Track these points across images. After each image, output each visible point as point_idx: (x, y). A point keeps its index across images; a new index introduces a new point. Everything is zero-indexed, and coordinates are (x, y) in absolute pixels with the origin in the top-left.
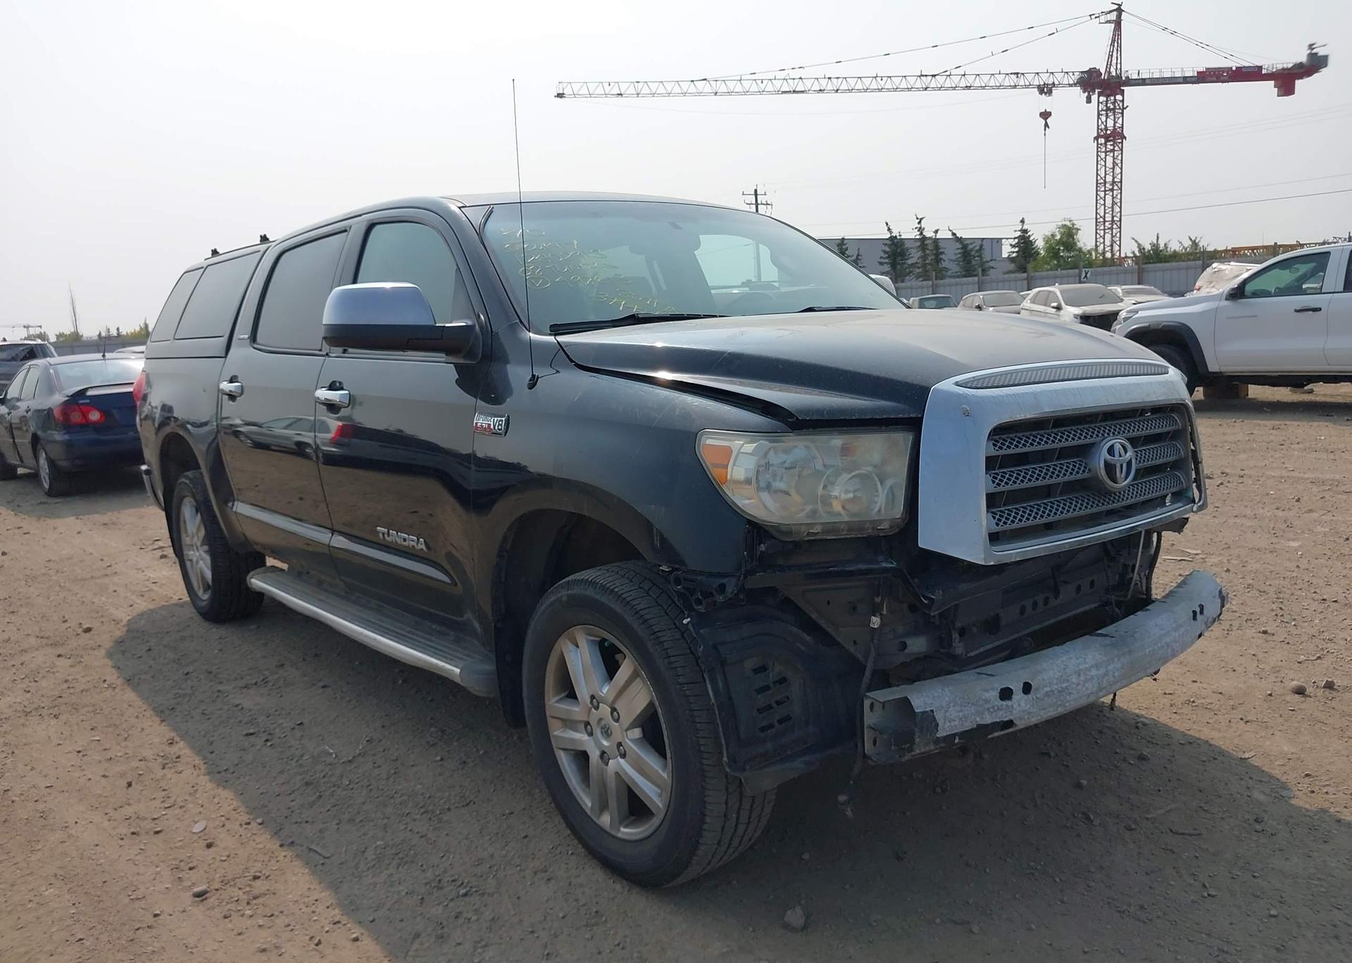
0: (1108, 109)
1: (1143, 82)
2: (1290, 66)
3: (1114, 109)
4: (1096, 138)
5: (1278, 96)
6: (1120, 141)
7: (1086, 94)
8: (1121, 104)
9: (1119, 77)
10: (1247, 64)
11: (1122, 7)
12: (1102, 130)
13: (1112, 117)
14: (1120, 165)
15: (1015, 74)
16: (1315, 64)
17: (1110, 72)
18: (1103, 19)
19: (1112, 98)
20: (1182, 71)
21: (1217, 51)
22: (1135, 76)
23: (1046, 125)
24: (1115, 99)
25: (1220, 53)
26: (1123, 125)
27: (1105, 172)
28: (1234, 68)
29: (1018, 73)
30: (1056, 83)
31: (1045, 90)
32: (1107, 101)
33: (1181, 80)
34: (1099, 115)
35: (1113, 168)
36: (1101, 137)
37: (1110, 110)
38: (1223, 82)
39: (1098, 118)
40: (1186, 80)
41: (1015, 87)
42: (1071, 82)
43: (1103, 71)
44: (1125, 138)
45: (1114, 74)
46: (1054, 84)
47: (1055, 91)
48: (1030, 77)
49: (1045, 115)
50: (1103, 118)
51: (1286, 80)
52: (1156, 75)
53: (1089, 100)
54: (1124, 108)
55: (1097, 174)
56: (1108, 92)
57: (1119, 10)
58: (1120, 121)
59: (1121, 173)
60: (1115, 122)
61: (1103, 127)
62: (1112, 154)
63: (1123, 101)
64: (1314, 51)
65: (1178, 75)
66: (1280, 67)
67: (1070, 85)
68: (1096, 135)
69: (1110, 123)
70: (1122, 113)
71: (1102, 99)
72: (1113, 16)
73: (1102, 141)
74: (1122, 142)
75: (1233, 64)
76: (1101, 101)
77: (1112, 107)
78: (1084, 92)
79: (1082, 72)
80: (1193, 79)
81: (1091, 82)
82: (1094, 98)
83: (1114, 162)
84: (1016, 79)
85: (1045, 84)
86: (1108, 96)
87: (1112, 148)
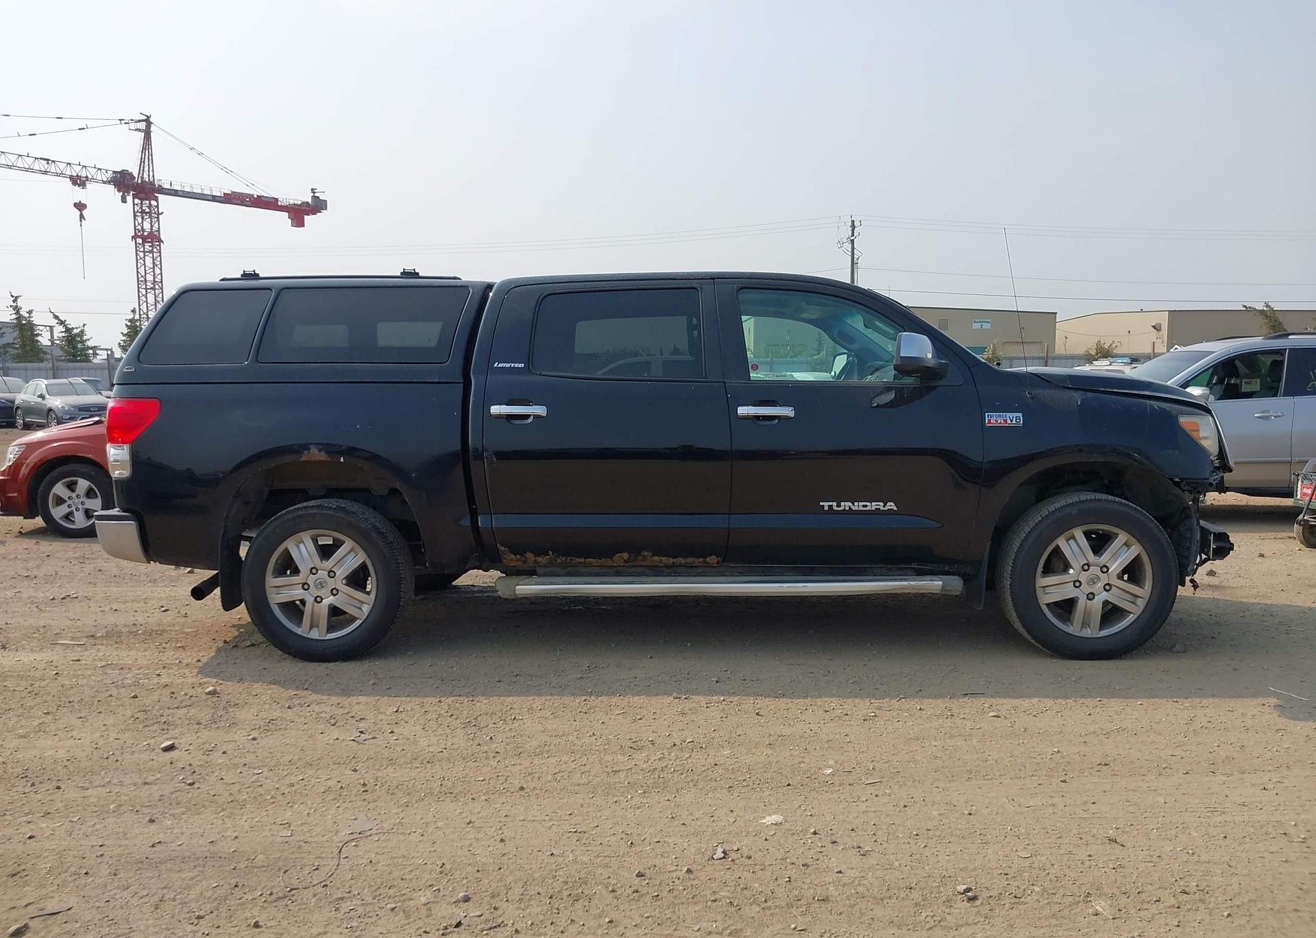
0: (143, 212)
1: (175, 193)
2: (299, 203)
3: (150, 213)
4: (134, 238)
5: (304, 226)
6: (158, 243)
7: (121, 193)
8: (156, 210)
9: (152, 184)
10: (266, 195)
11: (151, 120)
12: (139, 231)
13: (149, 220)
14: (159, 266)
15: (45, 159)
16: (317, 206)
17: (142, 178)
18: (133, 126)
19: (148, 202)
20: (211, 190)
21: (239, 178)
22: (167, 186)
23: (82, 217)
24: (150, 203)
25: (244, 181)
26: (159, 229)
27: (145, 271)
28: (255, 196)
29: (48, 160)
30: (90, 177)
31: (78, 181)
32: (141, 204)
33: (210, 198)
34: (135, 216)
35: (153, 268)
36: (139, 237)
37: (147, 213)
38: (247, 206)
39: (135, 219)
40: (214, 199)
41: (45, 172)
42: (105, 179)
43: (136, 175)
44: (163, 242)
45: (147, 180)
46: (87, 177)
47: (88, 185)
48: (62, 166)
49: (80, 206)
50: (140, 220)
51: (298, 214)
52: (187, 189)
53: (124, 200)
54: (159, 214)
55: (138, 272)
56: (143, 196)
57: (148, 121)
58: (156, 225)
59: (161, 274)
60: (152, 226)
61: (139, 227)
62: (151, 255)
63: (157, 206)
64: (316, 195)
65: (207, 192)
66: (292, 202)
67: (104, 182)
68: (133, 234)
69: (147, 226)
70: (158, 218)
71: (137, 201)
72: (143, 126)
73: (140, 241)
74: (159, 245)
75: (255, 192)
76: (136, 203)
77: (147, 210)
78: (119, 191)
79: (114, 172)
80: (220, 199)
81: (122, 181)
82: (129, 198)
83: (154, 263)
84: (46, 166)
85: (77, 175)
86: (142, 199)
87: (151, 249)
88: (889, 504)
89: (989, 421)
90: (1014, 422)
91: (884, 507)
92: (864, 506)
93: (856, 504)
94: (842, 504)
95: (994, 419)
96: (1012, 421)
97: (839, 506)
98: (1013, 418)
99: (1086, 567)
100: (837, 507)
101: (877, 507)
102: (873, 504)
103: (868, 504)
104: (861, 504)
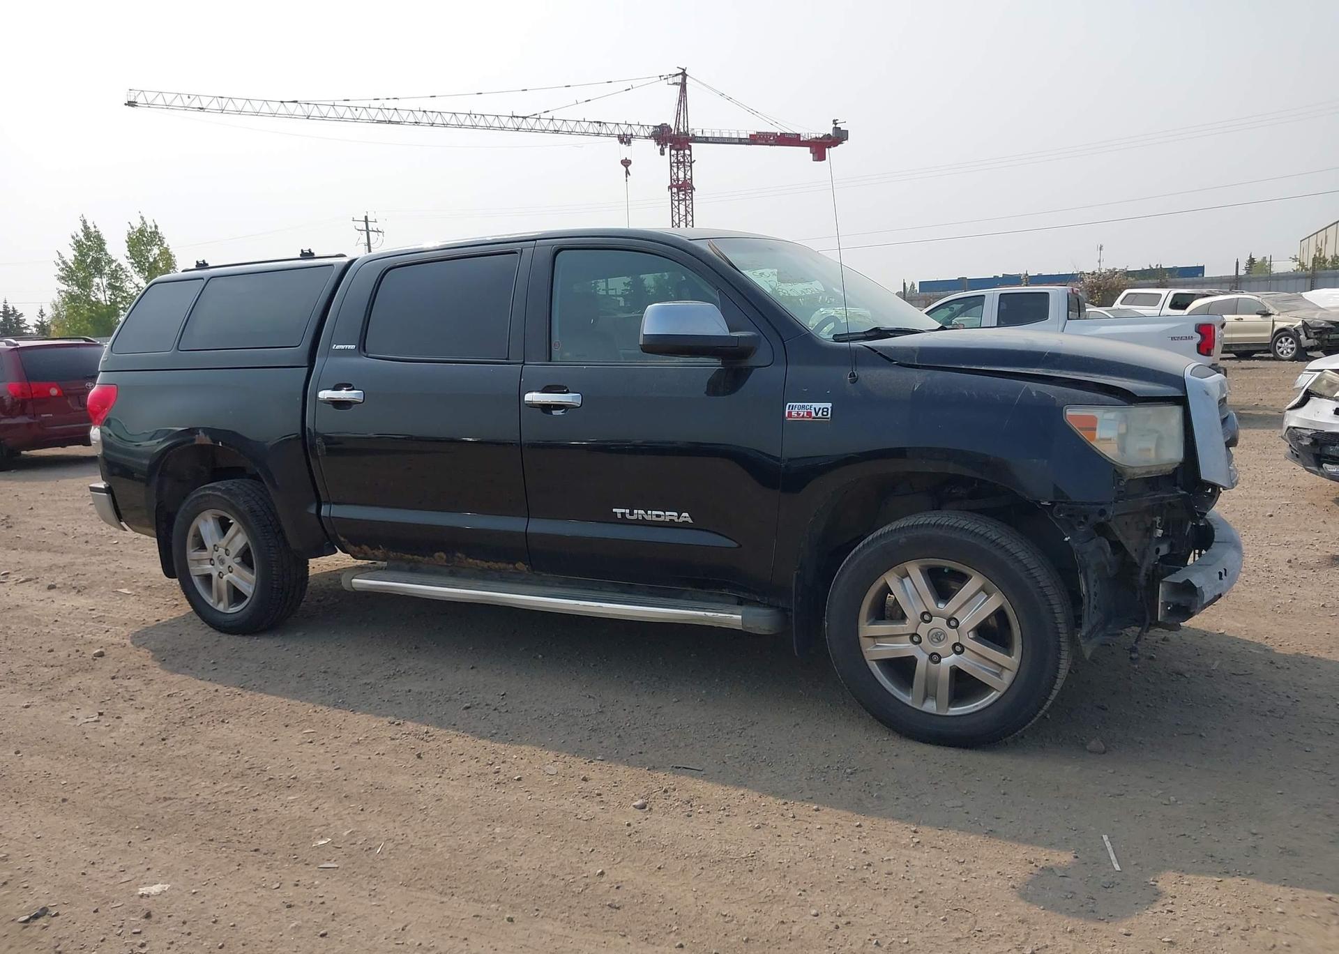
0: (679, 162)
1: (706, 140)
2: (821, 136)
3: (684, 162)
4: (670, 188)
5: (814, 160)
6: (690, 191)
7: (660, 147)
8: (689, 159)
9: (686, 134)
10: (788, 132)
11: (686, 72)
12: (674, 181)
13: (683, 169)
14: (691, 213)
15: (598, 122)
16: (838, 137)
17: (678, 129)
18: (671, 81)
19: (682, 152)
20: (738, 133)
21: (763, 117)
22: (699, 134)
23: (627, 173)
24: (684, 153)
25: (767, 120)
26: (691, 177)
27: (679, 218)
28: (779, 134)
29: (600, 122)
30: (634, 134)
31: (625, 139)
32: (677, 154)
33: (737, 141)
34: (671, 166)
35: (686, 215)
36: (675, 186)
37: (681, 163)
38: (771, 145)
39: (671, 169)
40: (741, 141)
41: (598, 134)
42: (647, 135)
43: (673, 127)
44: (694, 189)
45: (682, 131)
46: (632, 134)
47: (633, 142)
48: (611, 127)
49: (626, 163)
50: (675, 170)
51: (819, 147)
52: (717, 135)
53: (662, 153)
54: (692, 163)
55: (673, 220)
56: (678, 146)
57: (684, 74)
58: (689, 173)
59: (693, 220)
60: (685, 175)
61: (675, 177)
62: (684, 203)
63: (691, 155)
64: (837, 126)
65: (734, 136)
66: (814, 136)
67: (646, 138)
68: (669, 185)
69: (681, 175)
70: (691, 166)
71: (673, 152)
72: (679, 79)
73: (675, 190)
74: (692, 193)
75: (778, 130)
76: (672, 154)
77: (682, 160)
78: (658, 144)
79: (655, 127)
80: (747, 141)
81: (662, 136)
82: (667, 150)
83: (686, 210)
84: (599, 127)
85: (624, 134)
86: (677, 150)
87: (684, 197)
88: (684, 514)
89: (790, 413)
90: (820, 415)
91: (678, 518)
92: (658, 516)
93: (649, 512)
94: (635, 511)
95: (796, 410)
96: (817, 414)
97: (631, 514)
98: (820, 408)
99: (926, 617)
100: (630, 515)
101: (671, 518)
102: (667, 513)
103: (662, 513)
104: (654, 512)
